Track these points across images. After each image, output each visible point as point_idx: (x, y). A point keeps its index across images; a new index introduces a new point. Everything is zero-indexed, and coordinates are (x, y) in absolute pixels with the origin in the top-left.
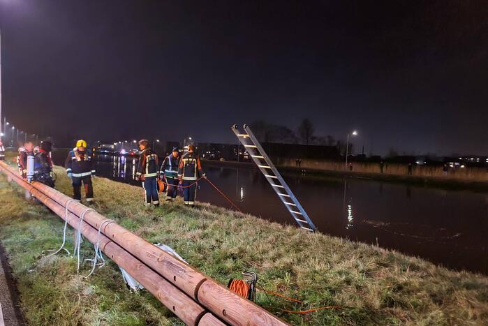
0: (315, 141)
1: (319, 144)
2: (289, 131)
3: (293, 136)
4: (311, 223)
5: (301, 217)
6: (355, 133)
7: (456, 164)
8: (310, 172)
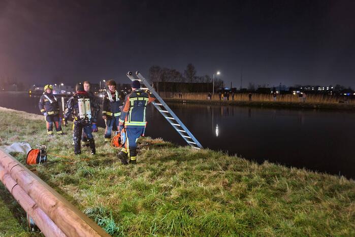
0: (197, 79)
1: (200, 81)
2: (178, 73)
3: (181, 77)
4: (198, 144)
5: (190, 140)
6: (218, 73)
7: (298, 92)
8: (188, 102)
